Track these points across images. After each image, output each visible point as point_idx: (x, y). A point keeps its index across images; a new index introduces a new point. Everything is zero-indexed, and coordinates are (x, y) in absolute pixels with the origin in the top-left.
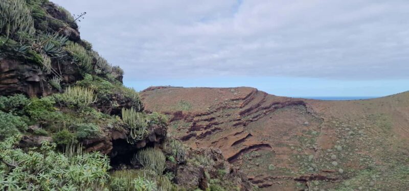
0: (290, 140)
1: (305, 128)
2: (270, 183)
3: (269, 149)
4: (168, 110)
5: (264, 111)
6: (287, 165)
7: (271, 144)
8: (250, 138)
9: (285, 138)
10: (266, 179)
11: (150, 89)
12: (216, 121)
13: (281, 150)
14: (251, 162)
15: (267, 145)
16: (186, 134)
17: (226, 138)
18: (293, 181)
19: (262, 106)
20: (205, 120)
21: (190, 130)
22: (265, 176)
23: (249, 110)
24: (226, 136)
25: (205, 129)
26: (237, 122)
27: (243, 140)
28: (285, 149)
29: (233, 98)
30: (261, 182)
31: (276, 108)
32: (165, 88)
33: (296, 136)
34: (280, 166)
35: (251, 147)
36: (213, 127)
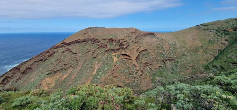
0: (153, 47)
1: (157, 43)
2: (152, 63)
3: (147, 51)
4: (104, 38)
5: (141, 37)
6: (156, 56)
7: (147, 49)
8: (141, 48)
9: (151, 47)
10: (150, 62)
11: (88, 28)
12: (128, 42)
13: (151, 51)
14: (144, 57)
15: (146, 50)
16: (118, 48)
17: (133, 48)
18: (160, 62)
19: (140, 35)
20: (125, 42)
21: (119, 46)
22: (150, 61)
23: (137, 37)
24: (133, 47)
25: (126, 45)
26: (135, 42)
27: (138, 49)
28: (152, 50)
29: (130, 32)
30: (149, 63)
31: (144, 36)
32: (97, 28)
33: (155, 46)
34: (153, 57)
35: (142, 51)
36: (128, 44)
